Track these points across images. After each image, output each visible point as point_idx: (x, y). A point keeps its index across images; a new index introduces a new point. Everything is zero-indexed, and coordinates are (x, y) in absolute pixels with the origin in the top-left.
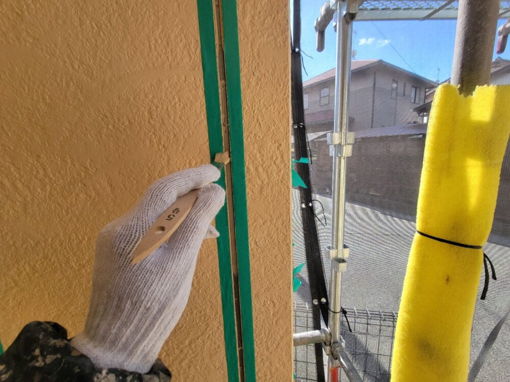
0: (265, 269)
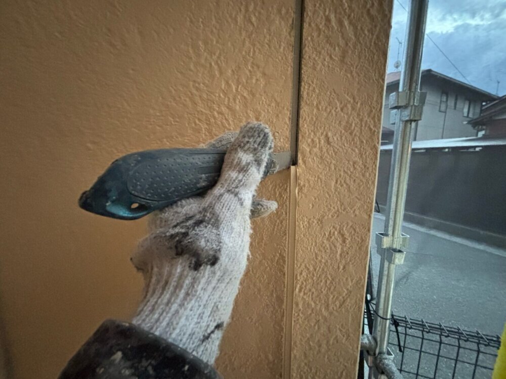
0: (336, 183)
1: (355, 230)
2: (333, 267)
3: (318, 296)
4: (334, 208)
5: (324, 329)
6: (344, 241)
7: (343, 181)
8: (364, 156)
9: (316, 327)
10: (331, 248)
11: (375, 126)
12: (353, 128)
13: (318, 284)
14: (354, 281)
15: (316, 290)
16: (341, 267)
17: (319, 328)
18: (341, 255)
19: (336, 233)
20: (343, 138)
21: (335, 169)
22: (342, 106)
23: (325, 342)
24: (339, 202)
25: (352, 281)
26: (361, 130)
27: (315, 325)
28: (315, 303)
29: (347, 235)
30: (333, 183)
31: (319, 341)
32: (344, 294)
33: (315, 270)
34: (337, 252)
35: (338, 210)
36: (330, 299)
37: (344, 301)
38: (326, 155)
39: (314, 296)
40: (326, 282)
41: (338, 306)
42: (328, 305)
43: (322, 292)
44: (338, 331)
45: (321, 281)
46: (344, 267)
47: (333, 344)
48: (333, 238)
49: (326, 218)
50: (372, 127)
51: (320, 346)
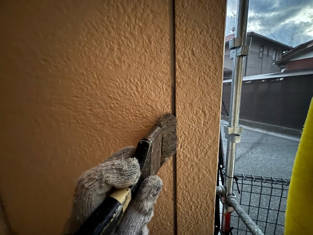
0: (199, 80)
1: (211, 109)
2: (199, 132)
3: (192, 150)
4: (199, 96)
5: (196, 170)
6: (205, 116)
7: (203, 79)
8: (215, 63)
9: (192, 169)
10: (198, 121)
11: (220, 43)
12: (207, 45)
13: (191, 143)
14: (212, 139)
15: (191, 146)
16: (204, 132)
17: (193, 169)
18: (204, 124)
19: (200, 111)
20: (202, 51)
21: (198, 71)
22: (200, 31)
23: (197, 177)
24: (201, 92)
25: (211, 140)
26: (212, 45)
27: (191, 168)
28: (190, 154)
29: (207, 112)
30: (197, 80)
31: (193, 177)
32: (207, 148)
33: (189, 134)
34: (201, 123)
35: (201, 97)
36: (199, 151)
37: (207, 152)
38: (192, 62)
39: (189, 150)
40: (196, 141)
41: (203, 155)
42: (197, 155)
43: (194, 148)
44: (204, 170)
45: (193, 141)
46: (206, 132)
47: (202, 178)
48: (199, 114)
49: (194, 102)
50: (219, 44)
51: (194, 180)
